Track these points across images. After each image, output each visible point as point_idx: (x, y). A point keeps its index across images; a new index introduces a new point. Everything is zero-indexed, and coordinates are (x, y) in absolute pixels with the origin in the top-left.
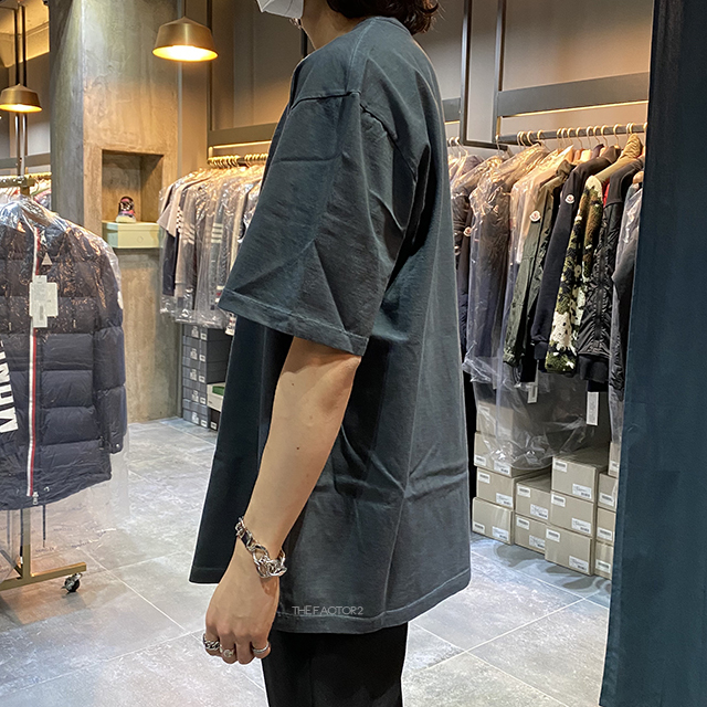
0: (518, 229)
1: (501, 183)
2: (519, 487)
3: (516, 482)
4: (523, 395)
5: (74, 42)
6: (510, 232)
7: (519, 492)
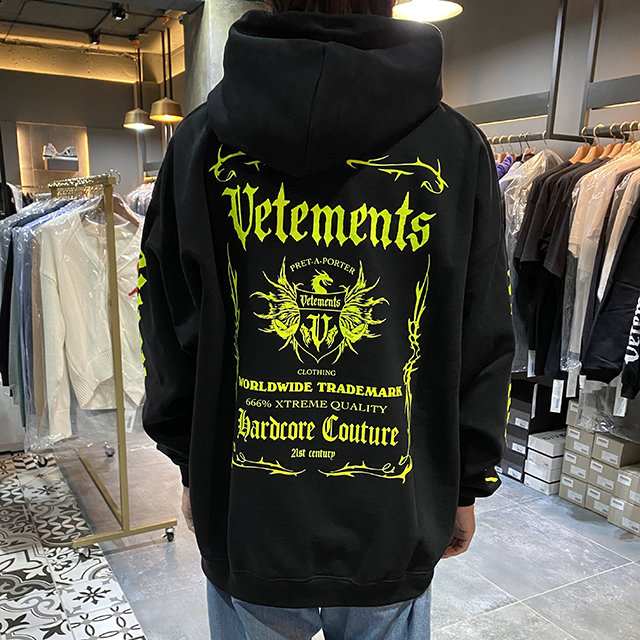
5: (203, 55)
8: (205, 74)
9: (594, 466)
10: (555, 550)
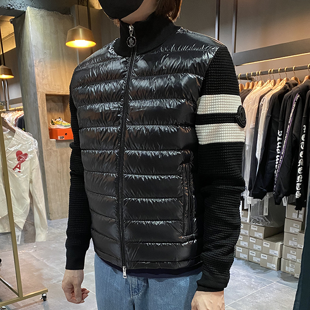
8: (29, 51)
9: (252, 240)
10: (239, 281)
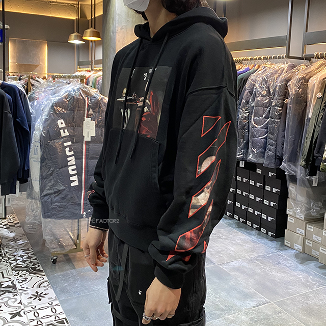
0: (311, 101)
1: (303, 78)
2: (308, 226)
3: (306, 223)
4: (310, 182)
6: (307, 102)
7: (308, 228)
10: (294, 276)
